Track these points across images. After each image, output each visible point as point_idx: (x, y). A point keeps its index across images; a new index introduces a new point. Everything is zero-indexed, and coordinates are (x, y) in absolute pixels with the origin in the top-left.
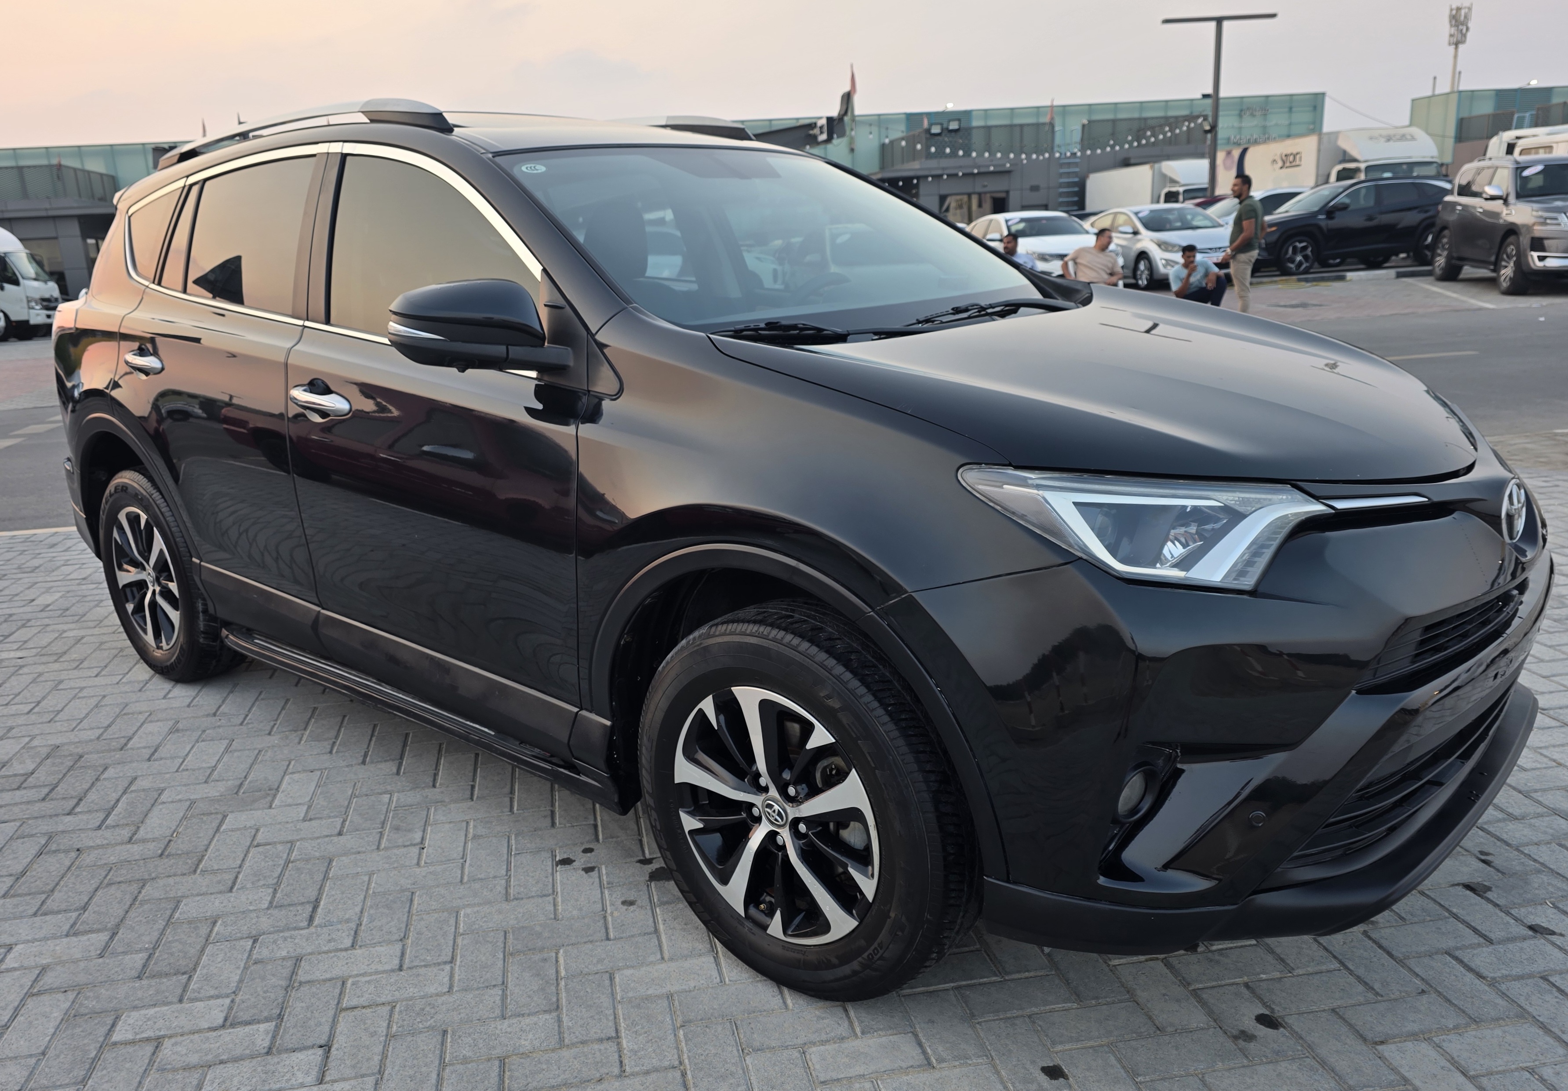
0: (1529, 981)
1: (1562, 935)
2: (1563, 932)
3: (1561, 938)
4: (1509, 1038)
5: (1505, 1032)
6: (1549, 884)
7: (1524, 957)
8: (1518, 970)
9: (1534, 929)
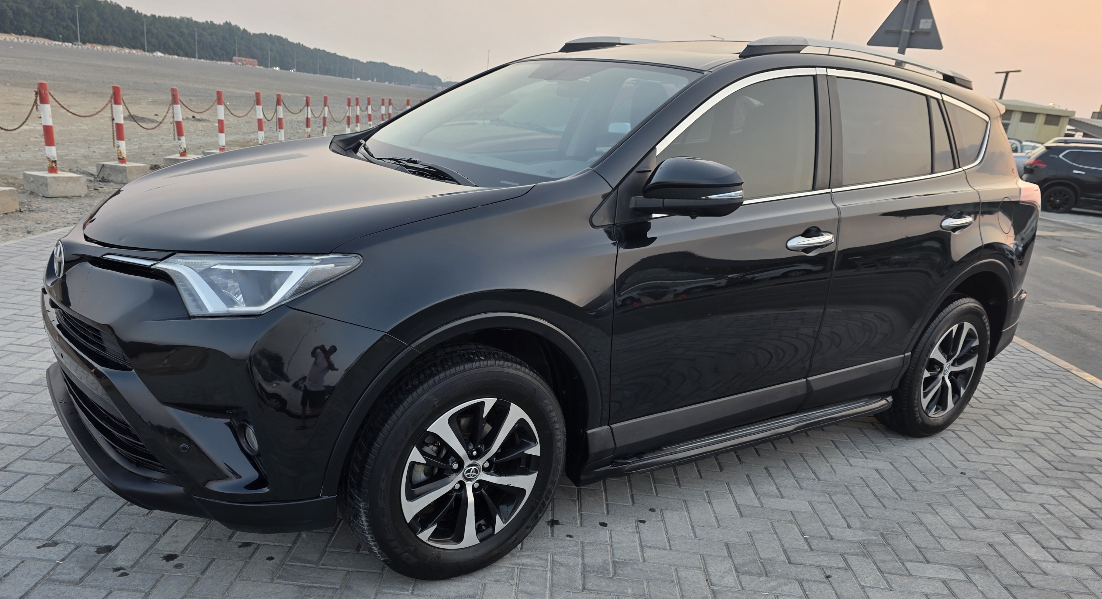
0: (35, 516)
1: (39, 547)
2: (39, 549)
3: (38, 546)
4: (25, 492)
5: (29, 493)
6: (69, 574)
7: (47, 526)
8: (45, 518)
9: (55, 544)
